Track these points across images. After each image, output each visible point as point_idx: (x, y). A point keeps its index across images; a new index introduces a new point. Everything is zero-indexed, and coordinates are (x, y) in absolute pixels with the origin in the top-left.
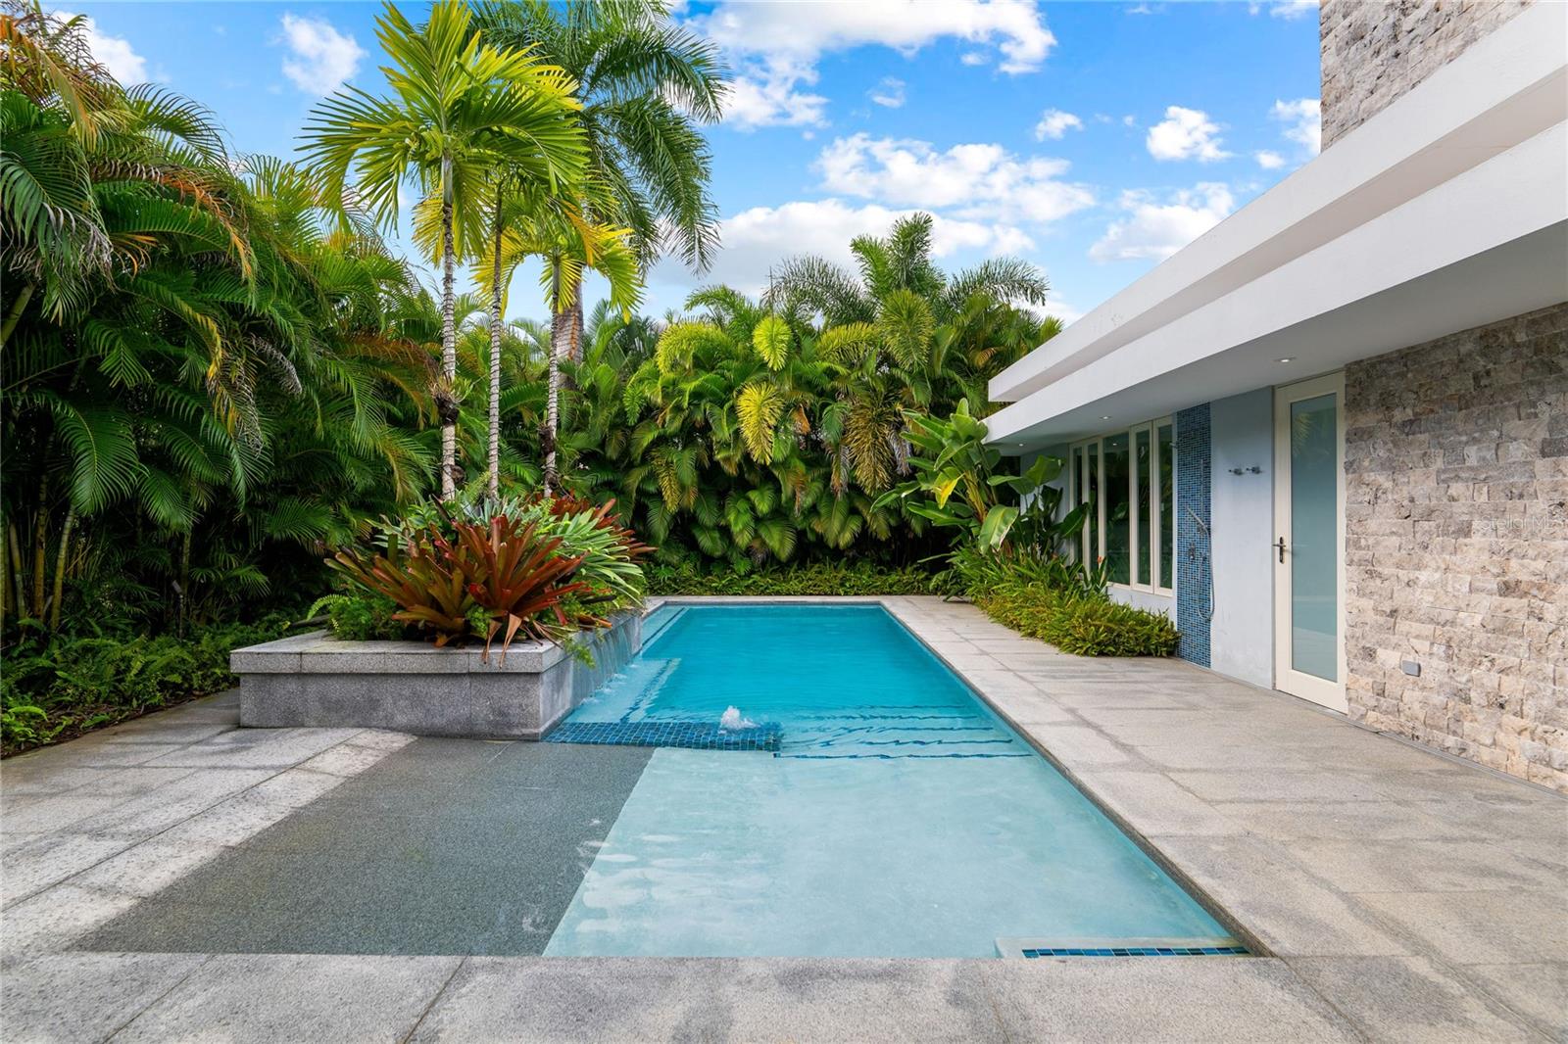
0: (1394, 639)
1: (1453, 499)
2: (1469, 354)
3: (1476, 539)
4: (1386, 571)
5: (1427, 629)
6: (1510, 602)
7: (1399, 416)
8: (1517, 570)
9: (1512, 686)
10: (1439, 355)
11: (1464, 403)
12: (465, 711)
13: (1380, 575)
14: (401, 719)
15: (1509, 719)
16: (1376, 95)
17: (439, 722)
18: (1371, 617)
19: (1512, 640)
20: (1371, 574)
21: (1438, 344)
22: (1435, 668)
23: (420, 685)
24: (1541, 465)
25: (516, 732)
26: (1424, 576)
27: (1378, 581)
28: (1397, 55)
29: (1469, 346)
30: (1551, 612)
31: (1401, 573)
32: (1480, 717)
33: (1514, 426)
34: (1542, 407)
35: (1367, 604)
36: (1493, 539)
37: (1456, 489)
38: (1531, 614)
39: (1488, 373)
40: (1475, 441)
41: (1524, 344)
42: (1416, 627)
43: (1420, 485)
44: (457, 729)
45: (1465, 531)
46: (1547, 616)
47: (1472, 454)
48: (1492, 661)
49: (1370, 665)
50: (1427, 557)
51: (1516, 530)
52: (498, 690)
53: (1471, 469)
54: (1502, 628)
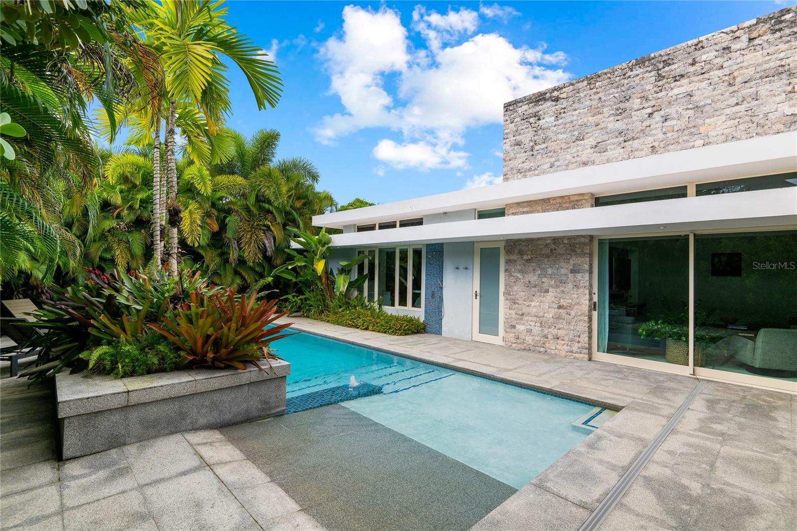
0: (523, 322)
1: (543, 282)
2: (549, 243)
3: (550, 293)
4: (520, 302)
5: (534, 319)
6: (561, 311)
7: (525, 257)
8: (563, 302)
9: (561, 333)
10: (540, 242)
11: (548, 256)
12: (244, 406)
13: (518, 304)
14: (202, 421)
15: (560, 342)
16: (525, 164)
17: (228, 417)
18: (514, 316)
19: (561, 321)
20: (515, 303)
21: (539, 239)
22: (536, 330)
23: (216, 397)
24: (570, 275)
25: (273, 411)
26: (533, 304)
27: (517, 305)
28: (533, 155)
29: (549, 241)
30: (573, 313)
31: (525, 303)
32: (551, 342)
33: (562, 264)
34: (571, 260)
35: (513, 312)
36: (556, 294)
37: (544, 280)
38: (567, 314)
39: (555, 249)
40: (551, 267)
41: (566, 244)
42: (530, 318)
43: (533, 278)
44: (239, 418)
45: (547, 291)
46: (572, 314)
47: (550, 271)
48: (555, 327)
49: (513, 330)
50: (534, 298)
51: (563, 292)
52: (263, 390)
53: (549, 275)
54: (559, 318)
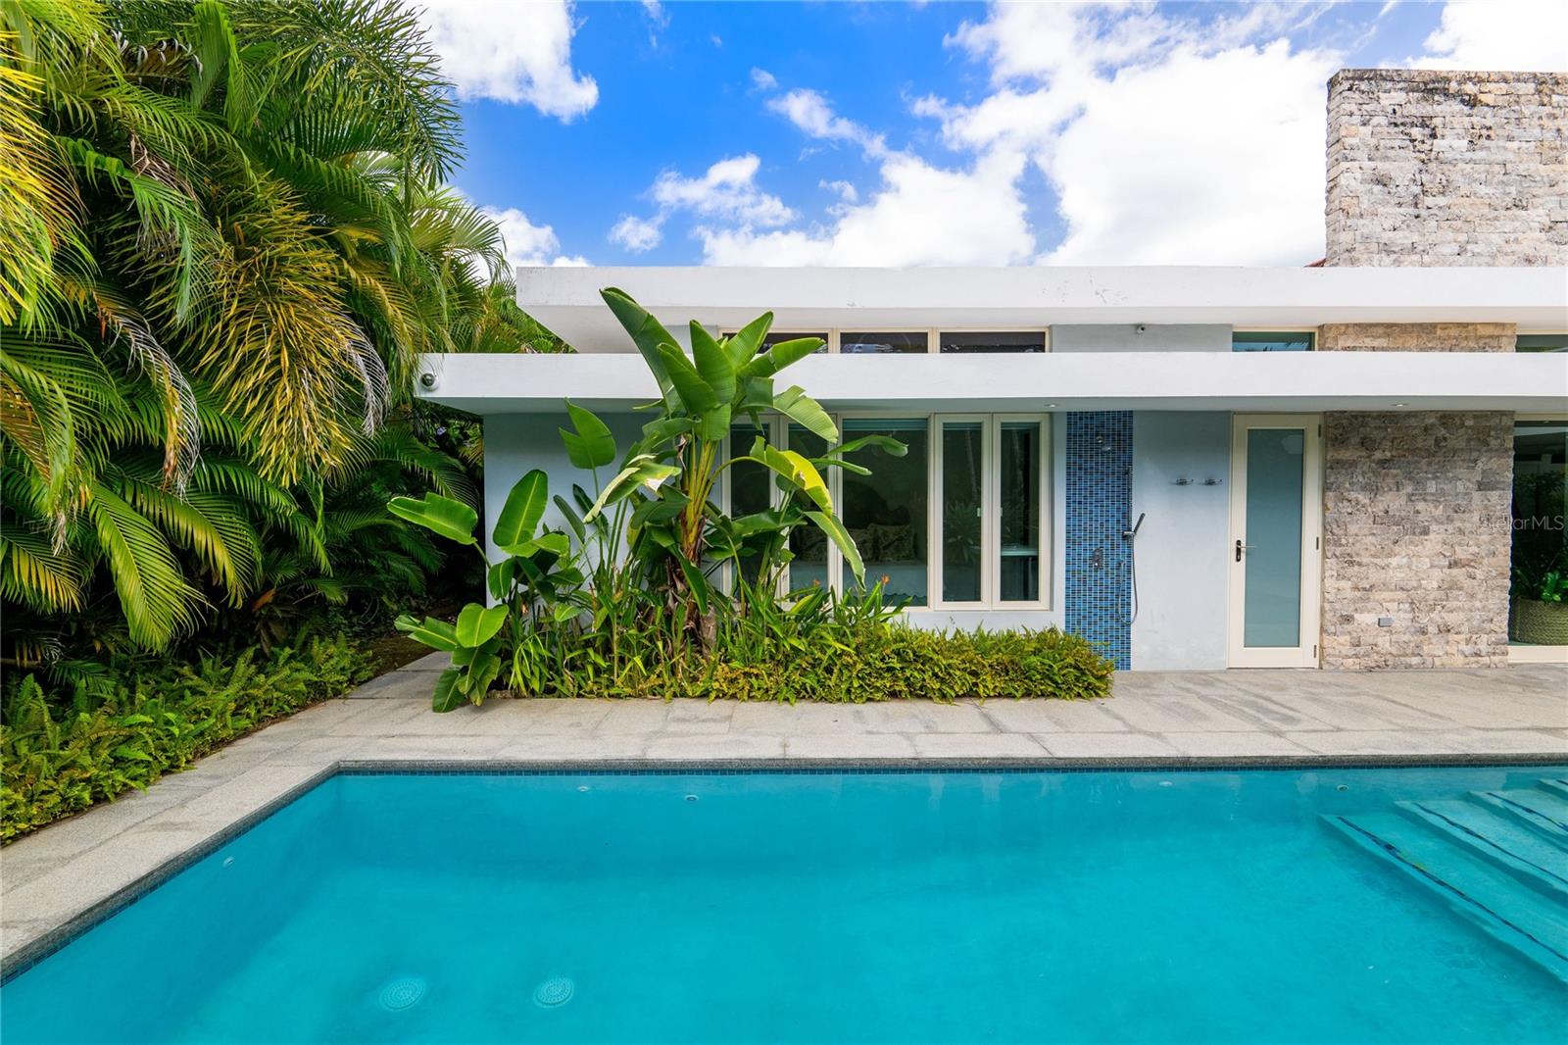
0: (1370, 605)
1: (1418, 512)
2: (1433, 425)
3: (1432, 536)
4: (1364, 560)
5: (1401, 595)
6: (1455, 571)
7: (1378, 455)
8: (1461, 554)
9: (1452, 619)
10: (1413, 422)
11: (1431, 454)
13: (1360, 564)
15: (1452, 637)
18: (1350, 594)
19: (1456, 593)
20: (1351, 563)
21: (1410, 415)
22: (1401, 619)
24: (1477, 496)
26: (1394, 561)
27: (1356, 568)
28: (1417, 217)
29: (1433, 420)
30: (1479, 574)
31: (1376, 561)
32: (1434, 641)
33: (1461, 471)
34: (1480, 464)
35: (1346, 585)
36: (1445, 536)
37: (1421, 506)
38: (1470, 577)
39: (1445, 439)
40: (1436, 478)
41: (1470, 427)
42: (1386, 595)
43: (1393, 501)
45: (1426, 532)
46: (1478, 576)
47: (1432, 487)
48: (1443, 607)
49: (1348, 627)
50: (1397, 549)
51: (1461, 532)
53: (1432, 494)
54: (1449, 588)
